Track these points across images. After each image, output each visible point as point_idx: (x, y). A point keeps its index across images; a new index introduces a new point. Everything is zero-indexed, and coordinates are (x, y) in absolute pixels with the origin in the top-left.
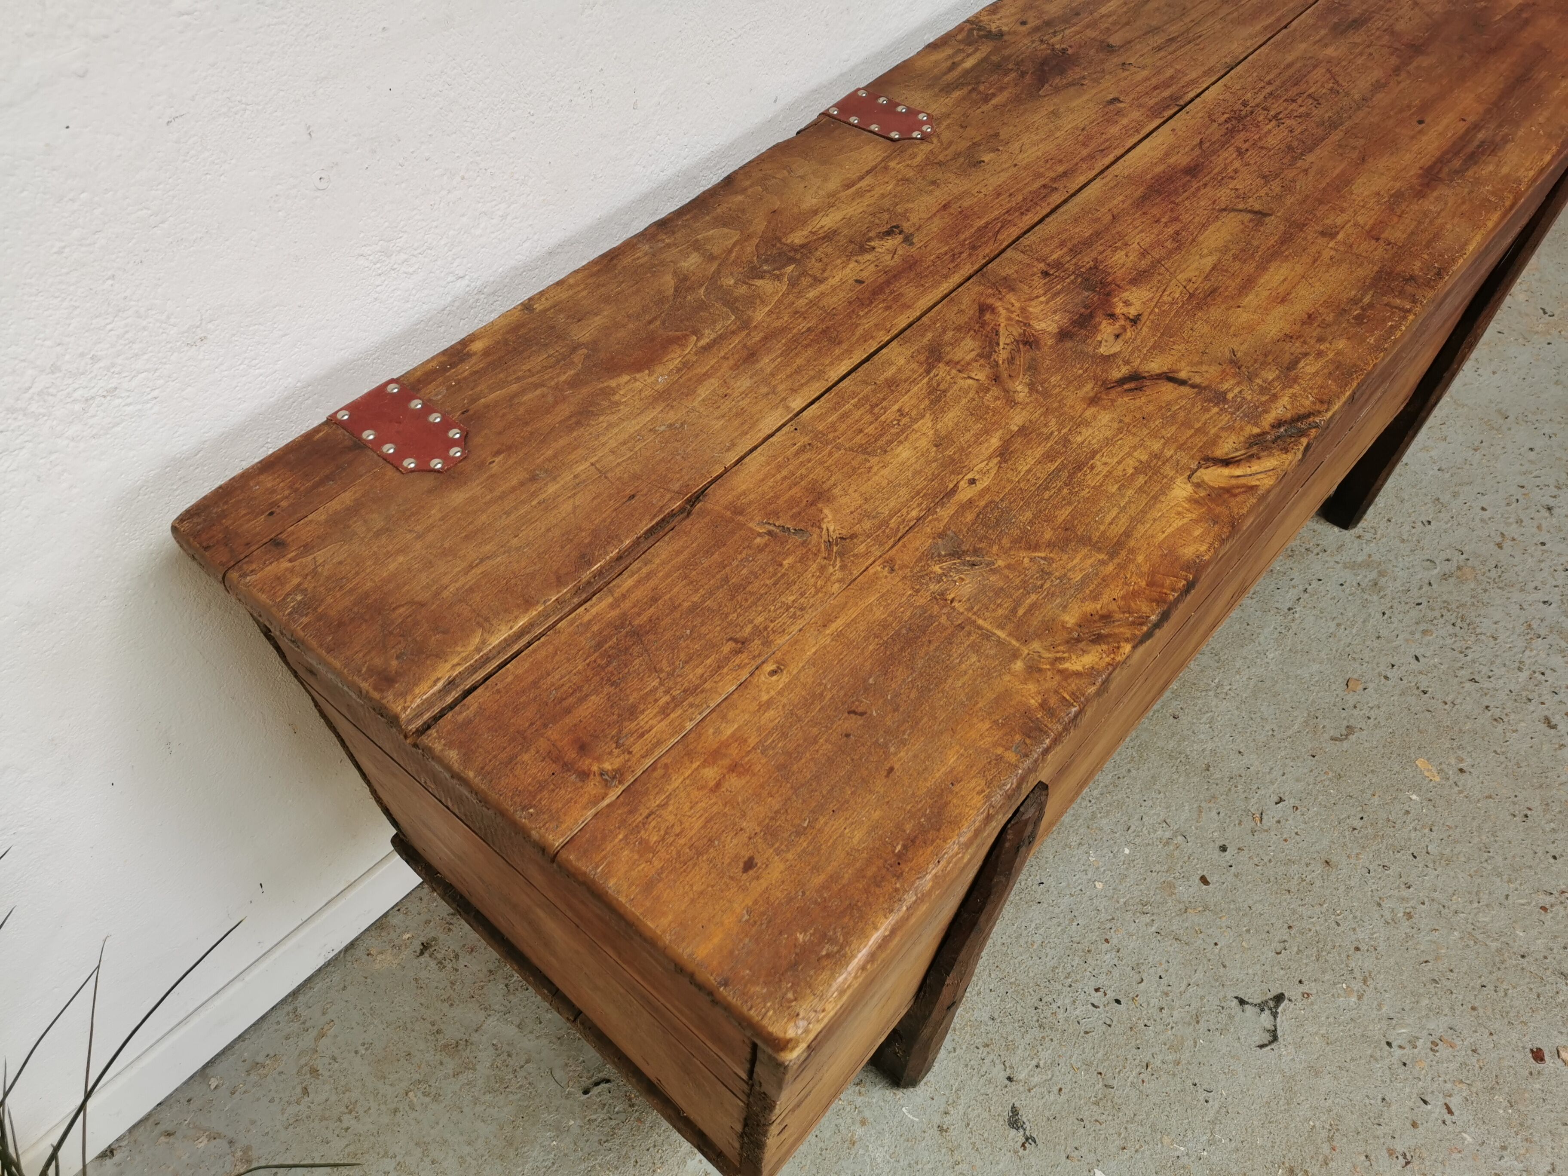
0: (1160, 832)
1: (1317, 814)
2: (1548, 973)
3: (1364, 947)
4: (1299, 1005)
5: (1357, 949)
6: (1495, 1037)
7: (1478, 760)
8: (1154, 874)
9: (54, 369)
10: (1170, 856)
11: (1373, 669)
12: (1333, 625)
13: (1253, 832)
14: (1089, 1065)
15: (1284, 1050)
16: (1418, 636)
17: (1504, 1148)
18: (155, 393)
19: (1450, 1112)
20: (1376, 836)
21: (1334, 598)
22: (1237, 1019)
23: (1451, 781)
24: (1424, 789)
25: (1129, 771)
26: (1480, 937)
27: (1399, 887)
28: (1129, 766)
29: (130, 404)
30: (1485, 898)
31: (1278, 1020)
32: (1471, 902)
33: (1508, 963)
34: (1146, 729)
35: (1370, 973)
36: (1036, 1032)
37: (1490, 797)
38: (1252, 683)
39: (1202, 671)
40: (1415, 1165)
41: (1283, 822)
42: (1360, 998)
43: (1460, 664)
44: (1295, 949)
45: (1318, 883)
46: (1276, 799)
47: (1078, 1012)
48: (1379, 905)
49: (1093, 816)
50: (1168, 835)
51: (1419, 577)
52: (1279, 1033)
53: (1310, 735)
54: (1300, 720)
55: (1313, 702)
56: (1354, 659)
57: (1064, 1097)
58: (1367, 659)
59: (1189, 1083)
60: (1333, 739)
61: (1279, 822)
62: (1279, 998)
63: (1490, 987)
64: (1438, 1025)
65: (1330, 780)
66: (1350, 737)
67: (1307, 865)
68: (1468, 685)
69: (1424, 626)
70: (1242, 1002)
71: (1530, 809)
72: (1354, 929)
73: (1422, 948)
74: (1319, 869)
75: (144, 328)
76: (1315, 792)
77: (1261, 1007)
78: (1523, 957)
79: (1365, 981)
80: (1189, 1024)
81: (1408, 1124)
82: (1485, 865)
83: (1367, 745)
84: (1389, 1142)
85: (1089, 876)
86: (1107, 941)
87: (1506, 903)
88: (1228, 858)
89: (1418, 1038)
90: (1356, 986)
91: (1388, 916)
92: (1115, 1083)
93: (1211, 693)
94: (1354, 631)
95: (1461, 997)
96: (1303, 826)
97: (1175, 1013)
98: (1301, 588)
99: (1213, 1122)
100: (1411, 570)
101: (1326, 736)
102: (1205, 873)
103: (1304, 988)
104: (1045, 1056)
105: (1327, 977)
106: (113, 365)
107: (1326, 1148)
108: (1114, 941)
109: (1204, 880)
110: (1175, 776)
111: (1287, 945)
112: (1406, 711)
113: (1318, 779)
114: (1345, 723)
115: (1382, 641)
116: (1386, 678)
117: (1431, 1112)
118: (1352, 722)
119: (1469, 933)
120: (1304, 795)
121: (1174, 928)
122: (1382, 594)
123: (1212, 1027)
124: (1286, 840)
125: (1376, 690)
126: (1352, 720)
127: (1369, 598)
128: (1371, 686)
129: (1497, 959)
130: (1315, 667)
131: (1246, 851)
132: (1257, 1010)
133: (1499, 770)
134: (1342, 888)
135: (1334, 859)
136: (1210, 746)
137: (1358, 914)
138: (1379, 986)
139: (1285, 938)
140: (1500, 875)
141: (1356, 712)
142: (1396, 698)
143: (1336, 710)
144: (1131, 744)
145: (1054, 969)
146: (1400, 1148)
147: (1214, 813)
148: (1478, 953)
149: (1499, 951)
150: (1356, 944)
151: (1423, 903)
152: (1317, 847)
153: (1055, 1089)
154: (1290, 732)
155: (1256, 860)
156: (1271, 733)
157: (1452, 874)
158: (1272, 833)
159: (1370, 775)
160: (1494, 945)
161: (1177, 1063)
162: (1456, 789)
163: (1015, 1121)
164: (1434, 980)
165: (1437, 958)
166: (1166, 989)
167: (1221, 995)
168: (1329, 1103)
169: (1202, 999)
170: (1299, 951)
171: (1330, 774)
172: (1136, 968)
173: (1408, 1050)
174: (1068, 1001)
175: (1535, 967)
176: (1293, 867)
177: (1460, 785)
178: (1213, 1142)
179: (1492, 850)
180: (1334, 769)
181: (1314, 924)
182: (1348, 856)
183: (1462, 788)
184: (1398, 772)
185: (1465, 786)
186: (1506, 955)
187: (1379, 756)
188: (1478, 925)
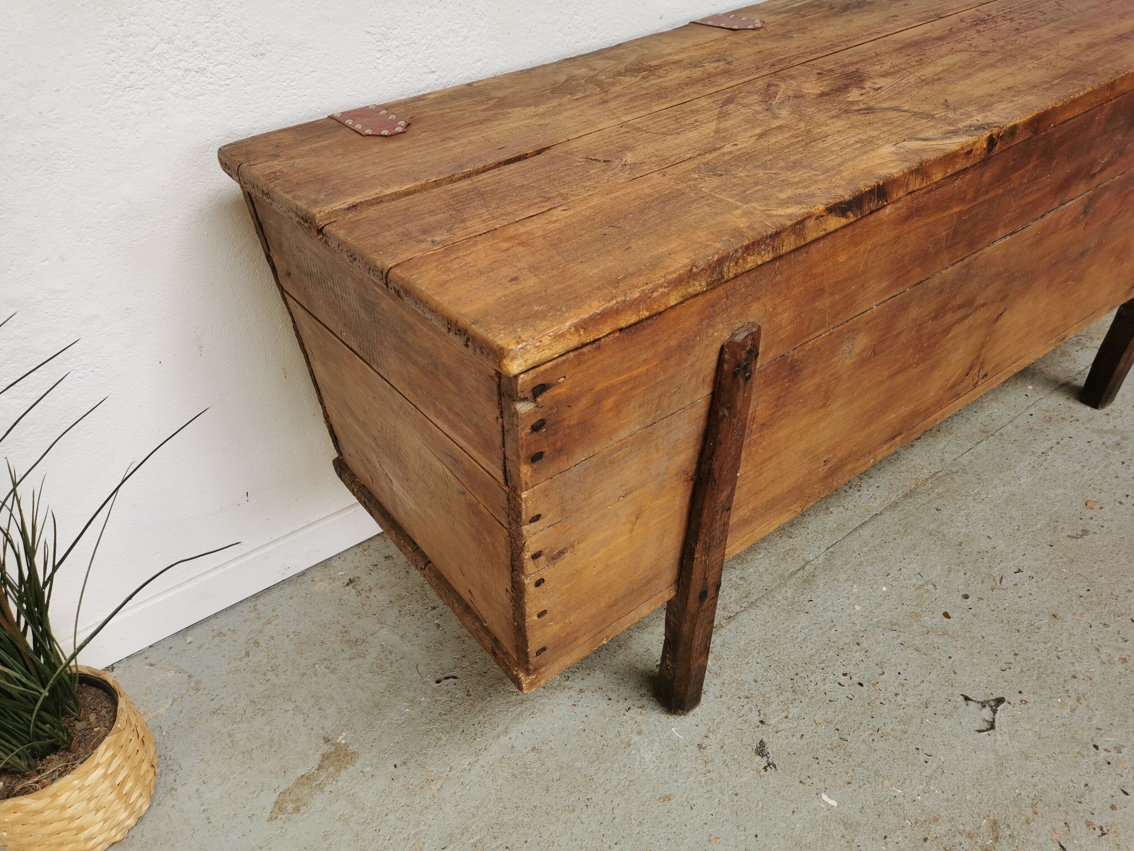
0: (914, 580)
1: (1050, 583)
3: (1080, 677)
4: (1017, 707)
5: (1075, 677)
8: (905, 606)
9: (170, 41)
10: (920, 596)
11: (1110, 497)
12: (1078, 466)
13: (993, 589)
14: (829, 722)
15: (999, 736)
18: (228, 82)
20: (1099, 603)
21: (1081, 450)
22: (961, 710)
25: (895, 539)
27: (1116, 640)
28: (895, 536)
29: (211, 83)
31: (997, 715)
34: (913, 515)
35: (1084, 695)
36: (790, 695)
38: (1005, 495)
39: (964, 484)
40: (1110, 836)
41: (1019, 585)
42: (1073, 710)
44: (1019, 670)
45: (1044, 629)
46: (1016, 570)
47: (826, 687)
48: (1098, 650)
49: (861, 564)
50: (920, 583)
52: (997, 724)
53: (1050, 532)
54: (1043, 522)
55: (1056, 512)
56: (1094, 489)
57: (804, 741)
58: (1105, 490)
59: (913, 747)
60: (1069, 536)
61: (1016, 585)
62: (1000, 701)
65: (1064, 562)
66: (1085, 537)
67: (1037, 615)
70: (967, 699)
72: (1073, 663)
74: (1047, 619)
75: (228, 34)
76: (1049, 569)
77: (983, 704)
79: (1078, 700)
80: (919, 708)
81: (1108, 806)
83: (1098, 543)
84: (1088, 817)
85: (851, 601)
86: (858, 644)
88: (968, 603)
89: (1123, 746)
90: (1070, 702)
91: (1105, 658)
92: (849, 738)
93: (971, 498)
94: (1096, 471)
96: (1036, 590)
97: (908, 699)
98: (1055, 441)
99: (930, 778)
101: (1064, 534)
102: (947, 611)
103: (1024, 697)
104: (794, 711)
105: (1044, 692)
106: (205, 52)
107: (1029, 812)
108: (865, 644)
109: (946, 615)
110: (933, 546)
111: (1012, 666)
113: (1054, 561)
114: (1082, 528)
115: (1120, 480)
116: (1121, 503)
117: (1129, 801)
120: (1040, 570)
121: (916, 643)
122: (1123, 450)
123: (939, 712)
124: (1020, 597)
125: (1110, 510)
126: (1087, 527)
127: (1112, 452)
128: (1107, 507)
130: (1060, 491)
131: (985, 601)
132: (980, 706)
134: (1065, 635)
135: (1061, 614)
136: (964, 530)
137: (1078, 654)
138: (1091, 705)
139: (1011, 661)
141: (1091, 522)
142: (1128, 516)
143: (1074, 519)
144: (899, 523)
145: (811, 656)
146: (1097, 822)
147: (961, 573)
150: (1073, 673)
152: (1047, 605)
153: (799, 735)
154: (1033, 529)
155: (993, 607)
156: (1017, 527)
158: (1009, 592)
159: (1099, 563)
161: (905, 732)
163: (761, 750)
166: (903, 682)
167: (950, 692)
168: (1035, 780)
169: (932, 692)
170: (1022, 671)
171: (1065, 559)
172: (880, 665)
173: (1113, 753)
174: (819, 678)
176: (1025, 616)
178: (926, 791)
180: (1068, 556)
181: (1037, 655)
182: (1074, 614)
184: (1123, 563)
187: (1108, 551)
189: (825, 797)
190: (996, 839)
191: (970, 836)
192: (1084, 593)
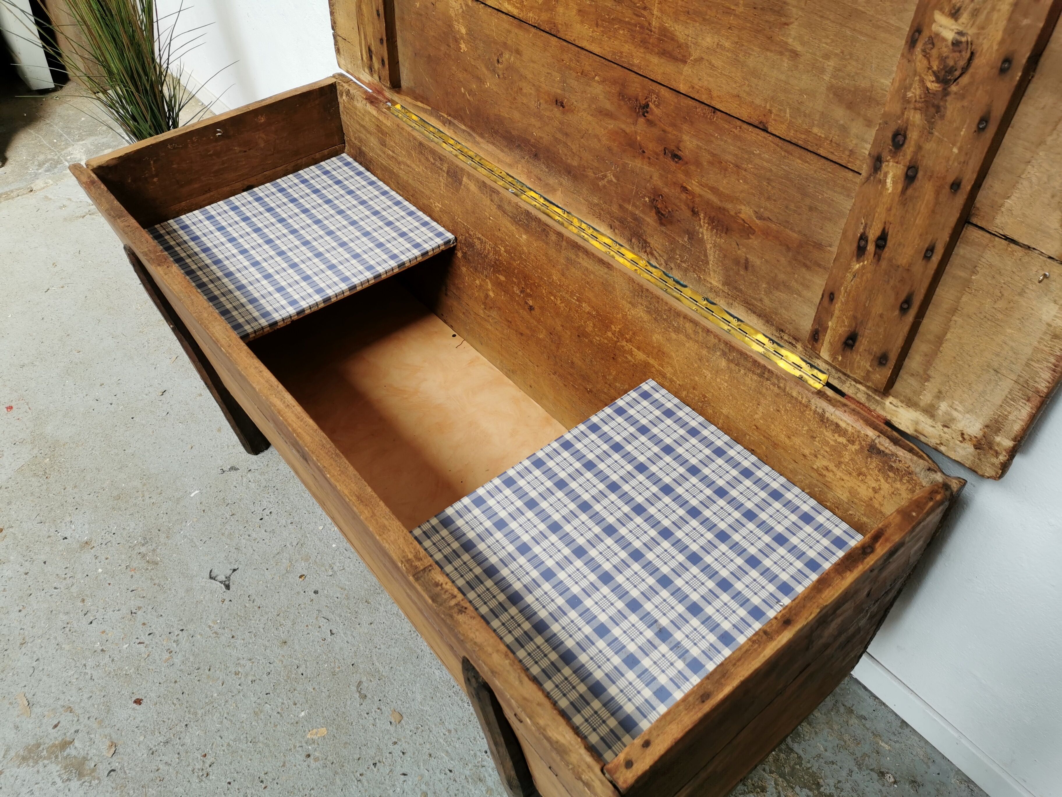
0: (338, 564)
1: (316, 651)
2: (172, 735)
3: (233, 640)
4: (220, 595)
5: (233, 637)
6: (158, 684)
7: (311, 773)
10: (323, 565)
11: (405, 737)
12: (451, 727)
14: (240, 501)
15: (204, 580)
16: (424, 787)
17: (113, 660)
19: (140, 643)
20: (288, 677)
21: (475, 739)
22: (229, 566)
23: (304, 744)
24: (305, 723)
26: (207, 708)
27: (254, 676)
30: (226, 723)
31: (218, 583)
32: (228, 713)
33: (188, 715)
36: (264, 484)
37: (284, 766)
38: (419, 651)
40: (129, 616)
41: (319, 629)
42: (210, 627)
44: (247, 605)
45: (276, 632)
46: (334, 631)
47: (265, 502)
48: (250, 660)
50: (335, 568)
52: (212, 581)
53: (368, 669)
54: (381, 669)
55: (392, 684)
56: (417, 728)
57: (232, 487)
58: (414, 737)
59: (213, 536)
60: (360, 683)
61: (320, 627)
62: (228, 587)
63: (181, 696)
64: (177, 660)
65: (334, 668)
66: (358, 695)
67: (288, 631)
70: (234, 570)
71: (265, 788)
72: (243, 640)
73: (218, 672)
74: (283, 637)
76: (329, 655)
77: (228, 578)
78: (186, 725)
79: (216, 633)
80: (236, 545)
81: (146, 622)
82: (245, 735)
83: (349, 703)
84: (144, 609)
85: (328, 525)
86: (292, 523)
87: (219, 734)
88: (310, 593)
89: (177, 645)
90: (216, 627)
91: (242, 662)
92: (228, 508)
94: (441, 741)
95: (184, 678)
96: (312, 639)
97: (244, 541)
99: (192, 540)
101: (364, 679)
102: (306, 578)
103: (227, 602)
104: (252, 485)
105: (227, 615)
107: (157, 581)
108: (290, 526)
109: (303, 576)
110: (369, 583)
111: (251, 602)
112: (364, 742)
113: (337, 661)
114: (369, 696)
115: (427, 757)
116: (395, 743)
117: (145, 635)
118: (368, 701)
119: (212, 703)
120: (330, 648)
121: (284, 554)
122: (470, 780)
123: (230, 554)
124: (307, 626)
125: (388, 730)
126: (370, 701)
127: (468, 767)
128: (392, 729)
129: (192, 710)
130: (419, 698)
131: (309, 603)
132: (228, 575)
133: (300, 784)
134: (267, 644)
135: (285, 647)
136: (382, 609)
137: (250, 646)
138: (210, 639)
139: (255, 603)
140: (235, 740)
141: (375, 707)
142: (377, 741)
143: (381, 695)
145: (289, 498)
146: (139, 613)
147: (339, 596)
148: (200, 701)
149: (195, 714)
150: (236, 637)
151: (240, 685)
152: (296, 641)
154: (375, 658)
155: (303, 606)
157: (248, 712)
158: (314, 621)
159: (328, 693)
160: (200, 712)
161: (223, 534)
162: (298, 745)
163: (233, 468)
164: (198, 669)
165: (208, 676)
166: (257, 541)
167: (243, 563)
168: (173, 591)
169: (245, 554)
170: (246, 606)
171: (337, 670)
172: (273, 531)
173: (175, 638)
174: (271, 500)
175: (178, 728)
176: (290, 624)
177: (300, 749)
178: (185, 536)
179: (251, 744)
180: (340, 674)
181: (256, 620)
182: (283, 656)
183: (297, 749)
184: (323, 712)
185: (298, 752)
186: (191, 716)
187: (338, 706)
188: (215, 710)
189: (197, 492)
190: (148, 562)
191: (154, 550)
192: (301, 670)
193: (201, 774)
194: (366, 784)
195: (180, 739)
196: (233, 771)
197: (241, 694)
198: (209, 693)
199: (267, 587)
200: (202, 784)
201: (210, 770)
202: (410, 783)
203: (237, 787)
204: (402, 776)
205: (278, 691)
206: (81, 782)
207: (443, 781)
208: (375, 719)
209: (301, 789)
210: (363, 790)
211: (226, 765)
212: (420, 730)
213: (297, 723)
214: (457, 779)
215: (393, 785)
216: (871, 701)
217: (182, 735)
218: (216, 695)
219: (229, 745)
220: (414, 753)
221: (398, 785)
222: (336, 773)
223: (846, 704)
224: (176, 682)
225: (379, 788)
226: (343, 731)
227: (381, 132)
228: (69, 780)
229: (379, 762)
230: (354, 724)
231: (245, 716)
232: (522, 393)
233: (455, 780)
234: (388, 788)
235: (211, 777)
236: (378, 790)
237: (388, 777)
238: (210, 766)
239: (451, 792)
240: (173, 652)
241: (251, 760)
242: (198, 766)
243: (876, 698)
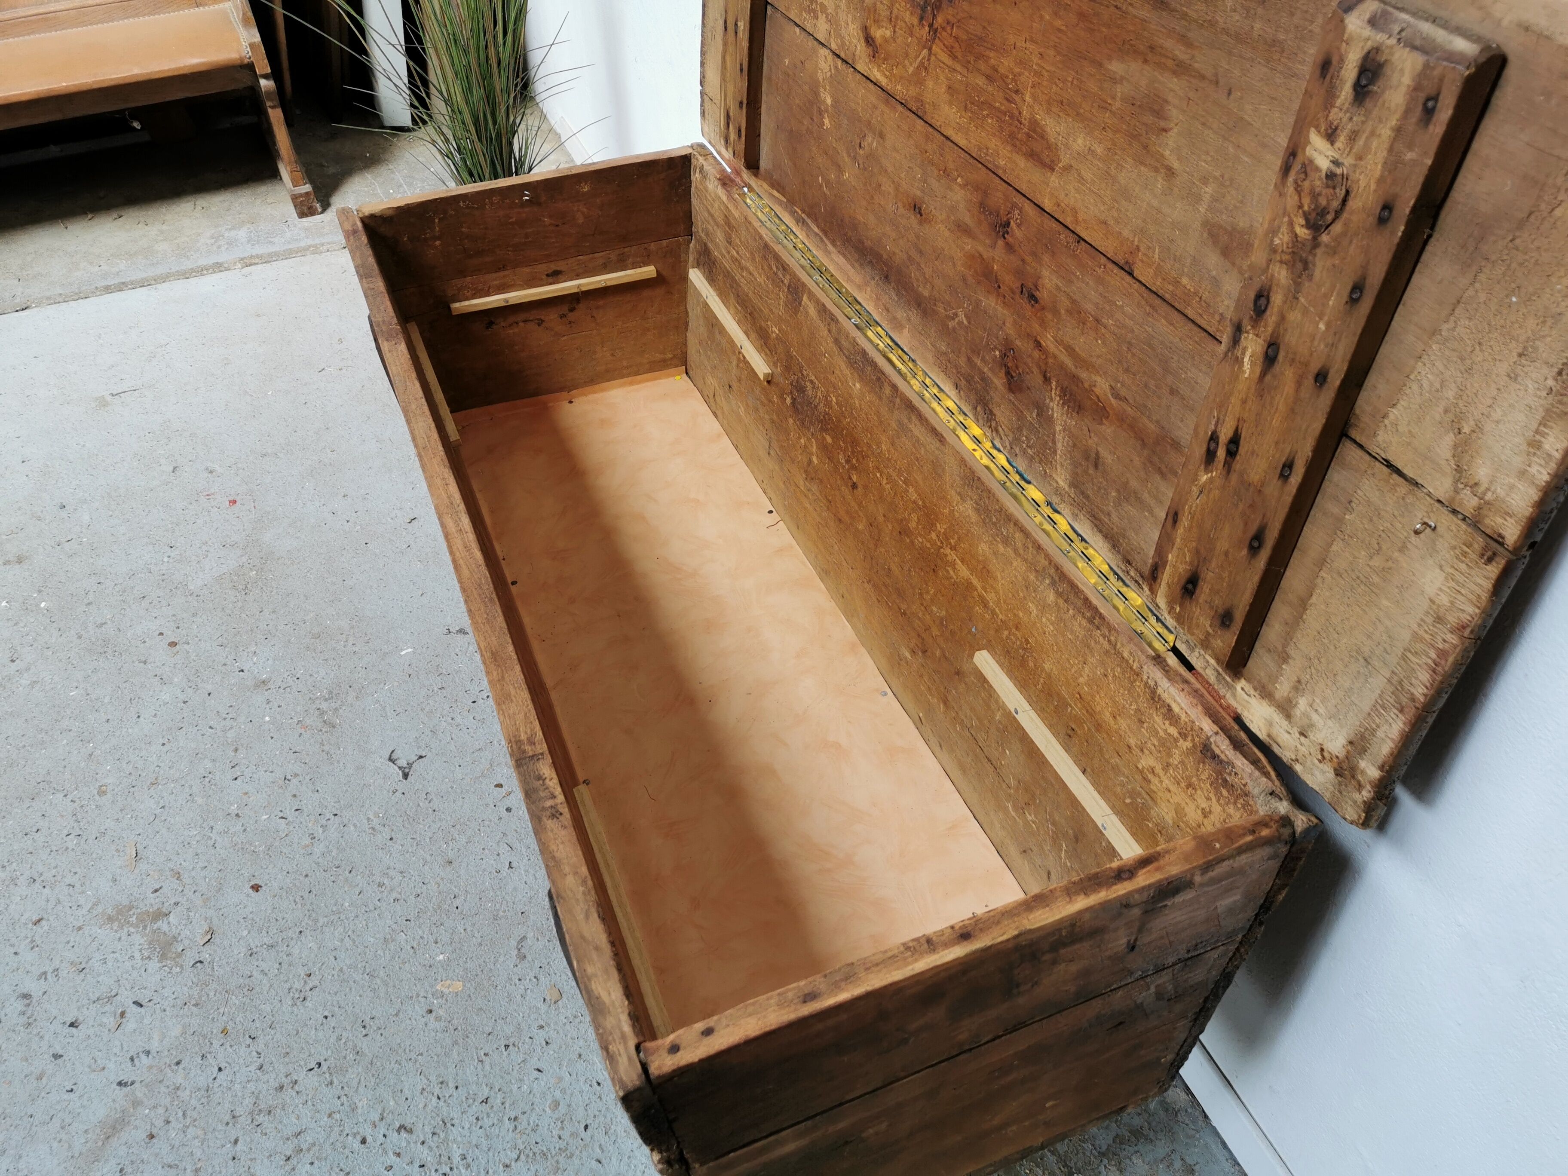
1: (483, 883)
2: (280, 939)
3: (390, 843)
4: (394, 784)
5: (391, 839)
6: (285, 873)
7: (426, 1034)
11: (556, 1024)
13: (504, 834)
15: (381, 760)
16: (558, 1094)
17: (245, 830)
19: (282, 818)
20: (440, 907)
22: (416, 750)
23: (430, 995)
24: (441, 970)
26: (332, 917)
27: (400, 894)
30: (348, 942)
31: (396, 768)
32: (354, 931)
33: (306, 921)
35: (374, 835)
37: (397, 1015)
40: (281, 782)
41: (496, 857)
42: (368, 819)
43: (507, 1105)
44: (421, 804)
45: (444, 847)
46: (513, 865)
48: (401, 873)
51: (614, 1159)
52: (391, 764)
53: (540, 925)
56: (576, 1017)
57: (453, 654)
58: (568, 1027)
59: (409, 709)
60: (524, 938)
61: (498, 855)
62: (406, 776)
63: (306, 895)
64: (318, 849)
65: (498, 910)
66: (516, 952)
67: (459, 850)
68: (486, 1092)
69: (562, 1109)
70: (421, 757)
71: (366, 1035)
72: (402, 845)
73: (359, 877)
74: (451, 855)
76: (498, 893)
77: (410, 765)
78: (301, 932)
79: (373, 829)
80: (434, 727)
81: (298, 794)
82: (364, 964)
83: (501, 959)
84: (301, 778)
87: (334, 954)
88: (501, 809)
89: (324, 832)
90: (376, 822)
91: (392, 873)
92: (439, 678)
95: (318, 874)
96: (483, 866)
97: (445, 724)
99: (384, 708)
100: (625, 1159)
101: (530, 935)
102: (504, 789)
103: (398, 794)
105: (393, 810)
107: (326, 748)
109: (500, 786)
111: (427, 802)
112: (503, 1015)
113: (504, 902)
114: (529, 958)
115: (575, 1057)
116: (541, 1027)
117: (291, 809)
118: (525, 964)
119: (340, 913)
120: (502, 885)
121: (487, 752)
123: (423, 736)
124: (484, 849)
125: (537, 1008)
126: (528, 965)
128: (543, 1008)
129: (314, 915)
131: (496, 821)
132: (411, 762)
133: (408, 1043)
134: (428, 858)
135: (448, 869)
137: (407, 856)
139: (431, 804)
140: (350, 967)
141: (532, 975)
142: (520, 1019)
143: (544, 961)
146: (295, 781)
148: (327, 907)
149: (316, 921)
150: (395, 840)
151: (379, 900)
152: (464, 865)
153: (459, 652)
155: (487, 823)
157: (378, 936)
158: (494, 845)
159: (479, 941)
160: (322, 920)
161: (422, 710)
162: (422, 994)
163: (462, 631)
164: (338, 867)
165: (347, 880)
166: (460, 727)
167: (433, 750)
168: (341, 764)
169: (440, 741)
170: (419, 805)
171: (502, 914)
173: (324, 822)
175: (290, 933)
176: (464, 840)
177: (423, 1000)
178: (378, 701)
179: (367, 977)
180: (503, 920)
181: (425, 826)
182: (442, 879)
183: (420, 999)
184: (466, 962)
185: (419, 1002)
186: (310, 923)
187: (487, 960)
188: (339, 923)
189: (410, 650)
190: (325, 722)
191: (336, 709)
192: (457, 902)
193: (297, 996)
194: (487, 1067)
195: (288, 946)
196: (335, 1003)
197: (377, 912)
198: (340, 900)
199: (452, 788)
200: (295, 1008)
201: (309, 994)
202: (543, 1084)
203: (333, 1025)
204: (536, 1072)
205: (421, 920)
206: (161, 965)
207: (584, 1094)
208: (526, 990)
209: (407, 1050)
210: (481, 1074)
211: (329, 993)
212: (578, 1020)
213: (430, 966)
214: (604, 1099)
215: (521, 1080)
216: (1227, 1166)
217: (292, 943)
218: (347, 904)
219: (341, 970)
220: (561, 1047)
221: (527, 1082)
222: (456, 1043)
223: (1187, 1158)
224: (307, 876)
225: (502, 1077)
226: (483, 993)
227: (729, 224)
228: (149, 958)
229: (514, 1045)
230: (499, 988)
231: (372, 940)
232: (833, 603)
233: (600, 1098)
234: (513, 1081)
235: (308, 1003)
236: (500, 1081)
237: (518, 1067)
238: (311, 989)
239: (589, 1111)
240: (317, 839)
241: (360, 996)
242: (297, 985)
243: (1236, 1163)
